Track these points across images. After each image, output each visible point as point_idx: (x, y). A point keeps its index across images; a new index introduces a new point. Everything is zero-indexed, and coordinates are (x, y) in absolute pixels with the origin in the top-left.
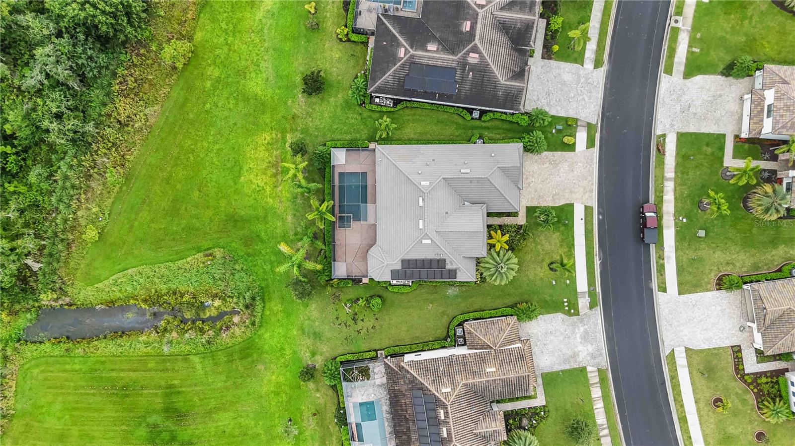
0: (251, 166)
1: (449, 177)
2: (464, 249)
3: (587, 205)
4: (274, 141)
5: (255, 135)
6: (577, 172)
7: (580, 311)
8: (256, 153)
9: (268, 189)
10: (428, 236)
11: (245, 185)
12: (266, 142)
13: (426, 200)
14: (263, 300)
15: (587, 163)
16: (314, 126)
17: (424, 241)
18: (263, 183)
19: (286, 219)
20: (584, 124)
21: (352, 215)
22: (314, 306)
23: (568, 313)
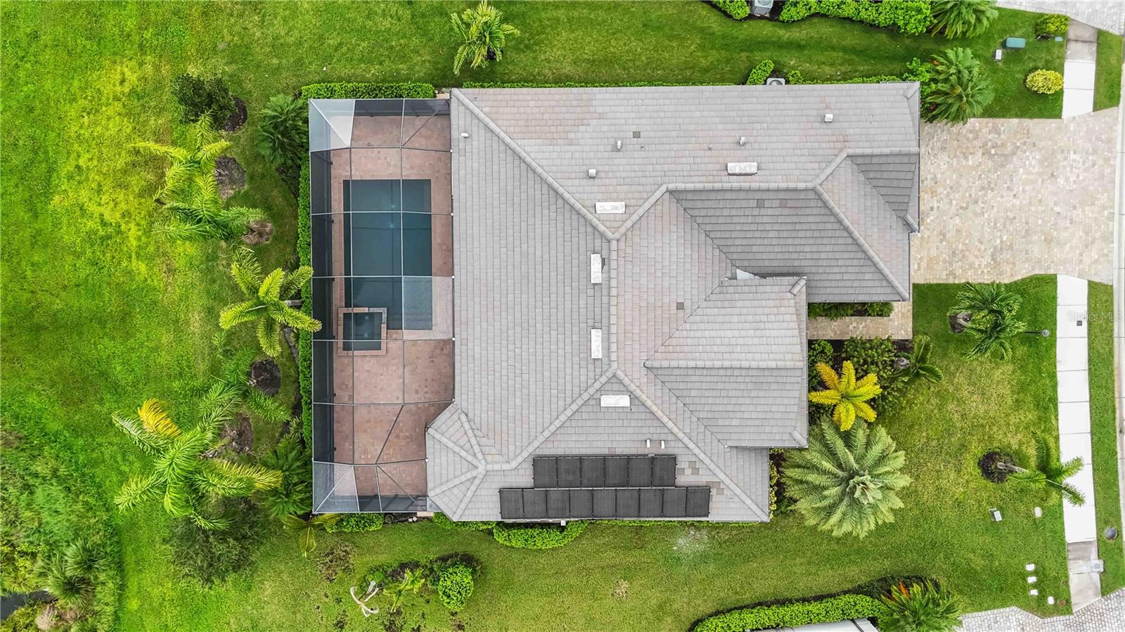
0: (81, 162)
1: (690, 186)
2: (735, 422)
3: (1097, 280)
4: (150, 87)
5: (93, 69)
6: (1067, 180)
7: (1073, 600)
8: (96, 124)
9: (133, 232)
10: (621, 382)
11: (65, 220)
12: (127, 90)
13: (614, 264)
14: (120, 567)
15: (1095, 152)
16: (270, 40)
17: (608, 401)
18: (118, 215)
19: (187, 322)
20: (1088, 34)
21: (384, 310)
22: (269, 588)
23: (1039, 608)
